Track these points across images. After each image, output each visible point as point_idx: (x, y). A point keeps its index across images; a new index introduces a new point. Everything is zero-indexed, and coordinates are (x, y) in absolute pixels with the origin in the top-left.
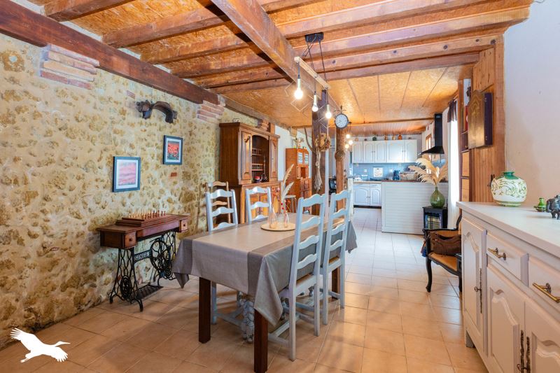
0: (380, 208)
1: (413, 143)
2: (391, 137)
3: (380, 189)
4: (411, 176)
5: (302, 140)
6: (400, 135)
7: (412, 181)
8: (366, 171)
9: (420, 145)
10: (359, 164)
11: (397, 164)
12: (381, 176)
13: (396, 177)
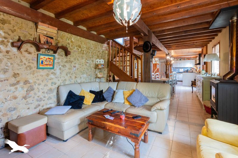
0: (182, 81)
1: (194, 61)
2: (186, 59)
3: (182, 75)
4: (191, 71)
5: (157, 61)
6: (189, 59)
7: (191, 72)
8: (177, 70)
9: (196, 61)
10: (175, 68)
11: (188, 68)
12: (183, 71)
13: (187, 71)
